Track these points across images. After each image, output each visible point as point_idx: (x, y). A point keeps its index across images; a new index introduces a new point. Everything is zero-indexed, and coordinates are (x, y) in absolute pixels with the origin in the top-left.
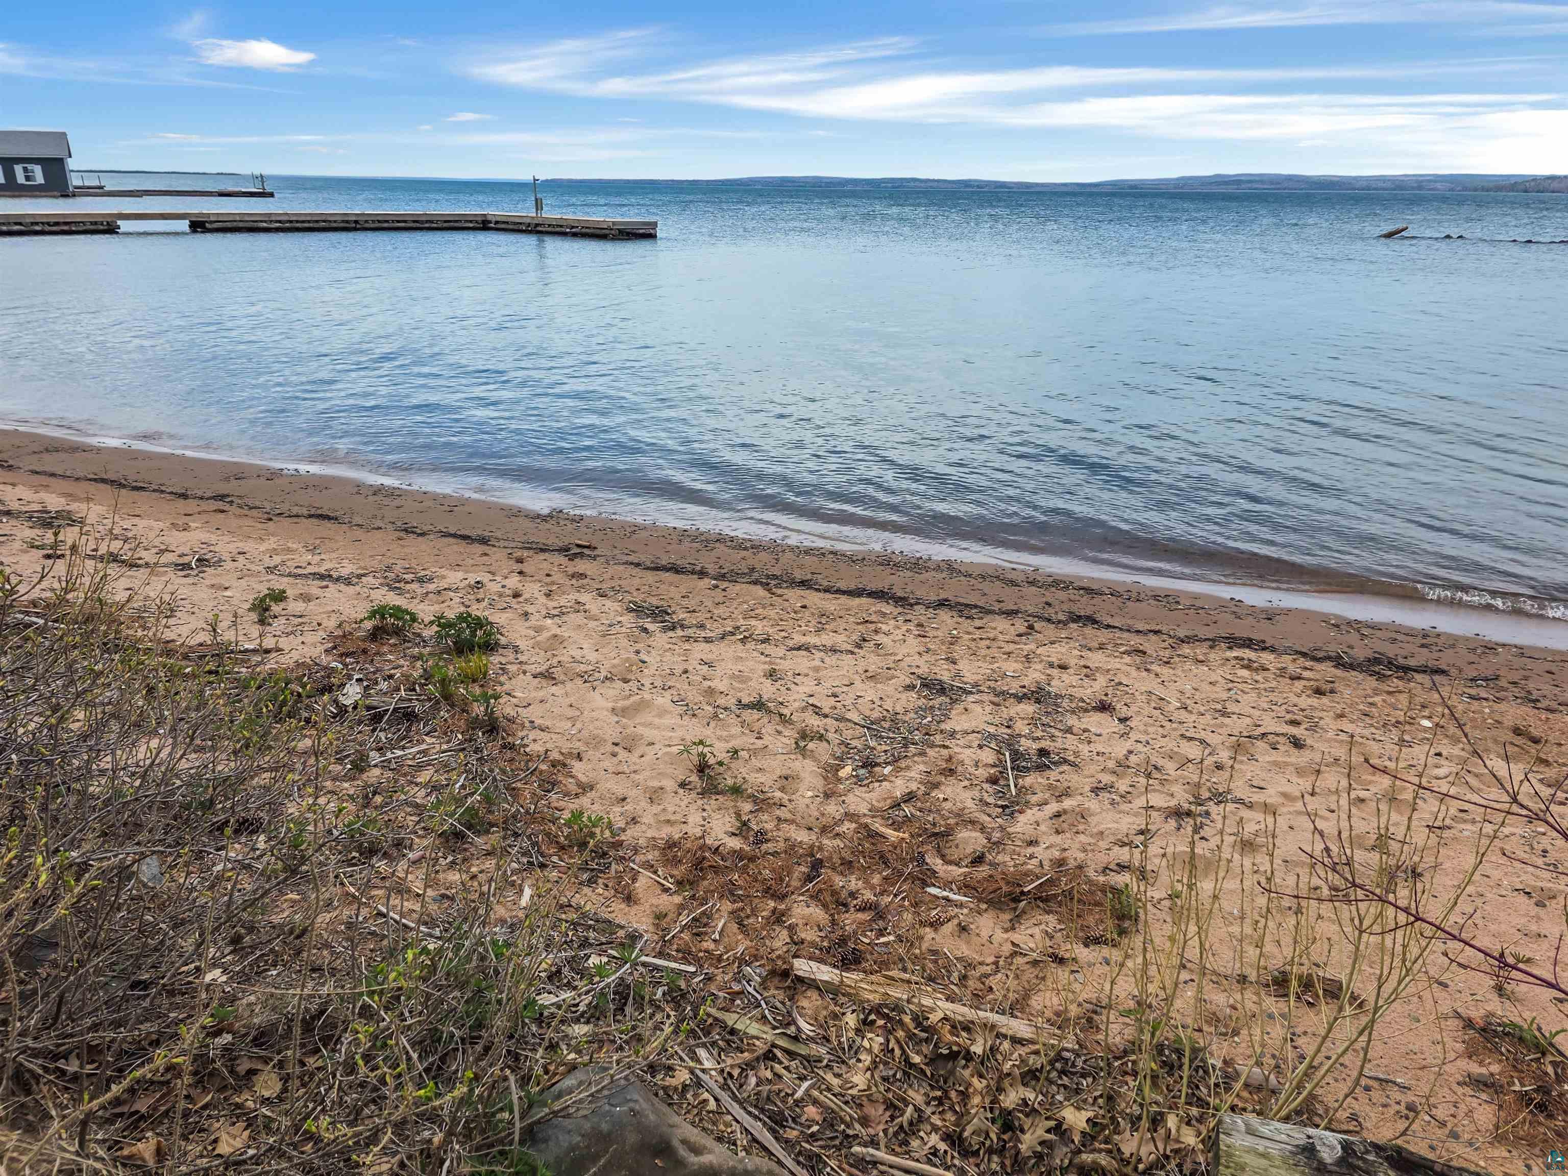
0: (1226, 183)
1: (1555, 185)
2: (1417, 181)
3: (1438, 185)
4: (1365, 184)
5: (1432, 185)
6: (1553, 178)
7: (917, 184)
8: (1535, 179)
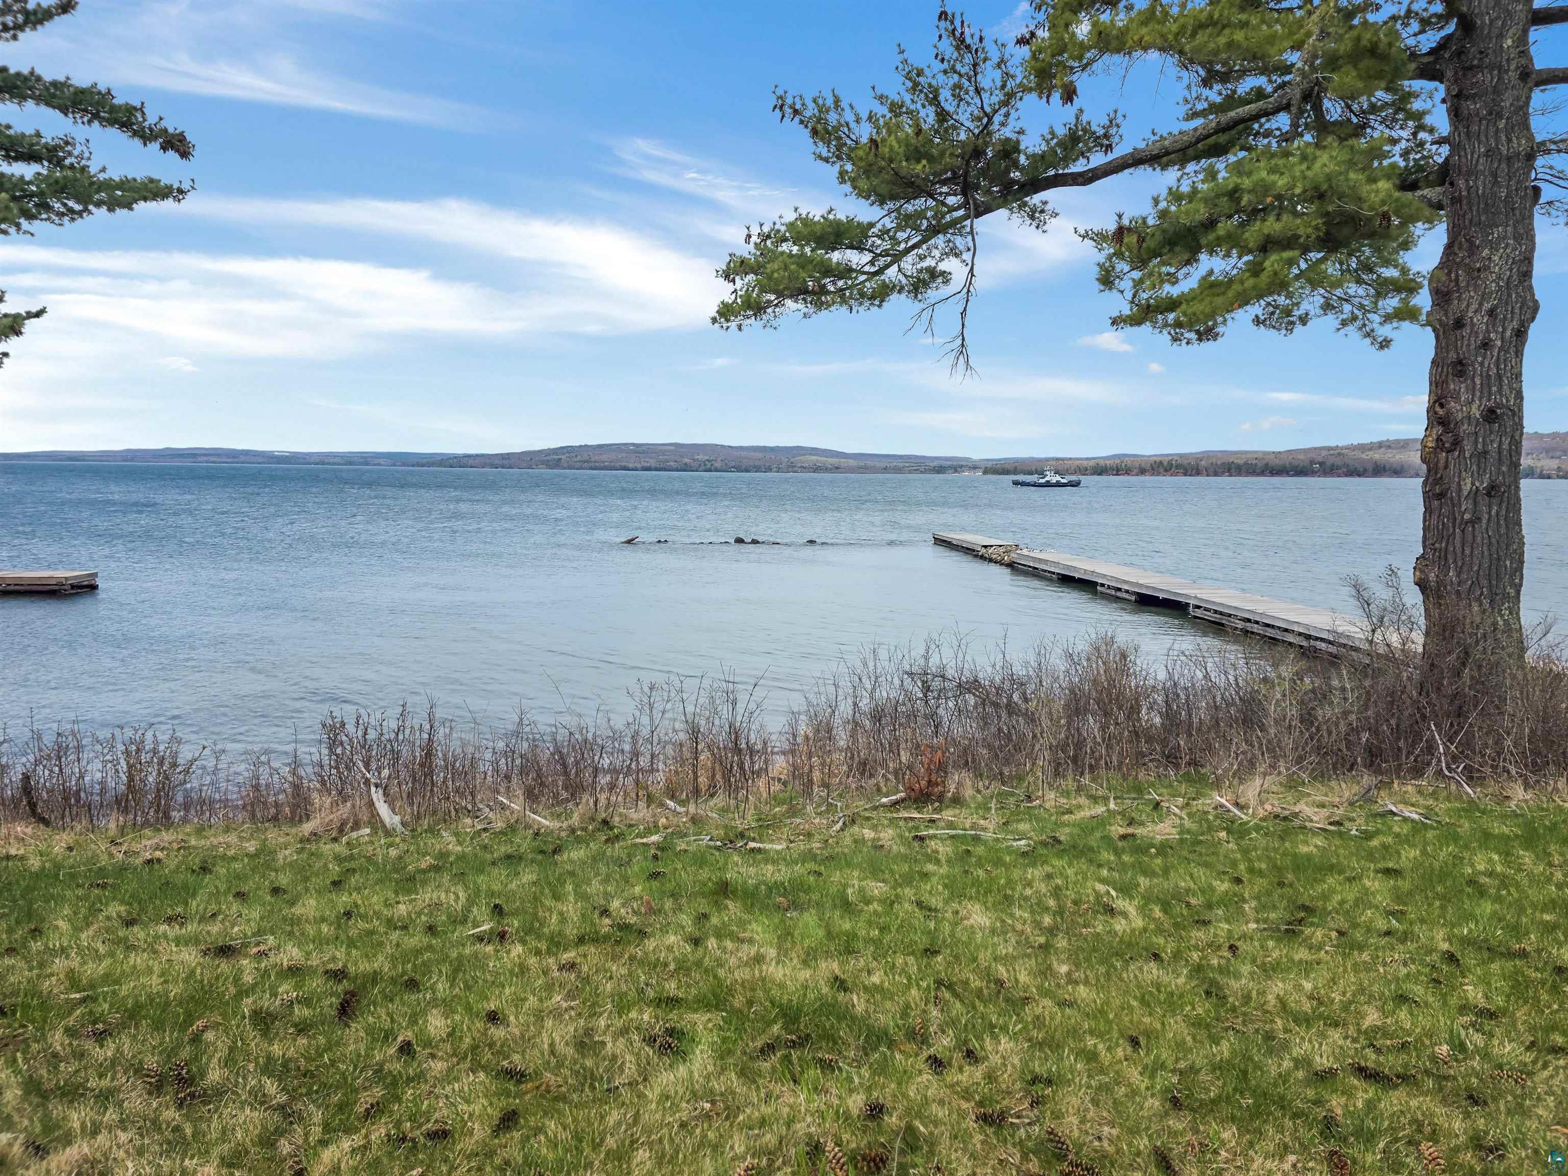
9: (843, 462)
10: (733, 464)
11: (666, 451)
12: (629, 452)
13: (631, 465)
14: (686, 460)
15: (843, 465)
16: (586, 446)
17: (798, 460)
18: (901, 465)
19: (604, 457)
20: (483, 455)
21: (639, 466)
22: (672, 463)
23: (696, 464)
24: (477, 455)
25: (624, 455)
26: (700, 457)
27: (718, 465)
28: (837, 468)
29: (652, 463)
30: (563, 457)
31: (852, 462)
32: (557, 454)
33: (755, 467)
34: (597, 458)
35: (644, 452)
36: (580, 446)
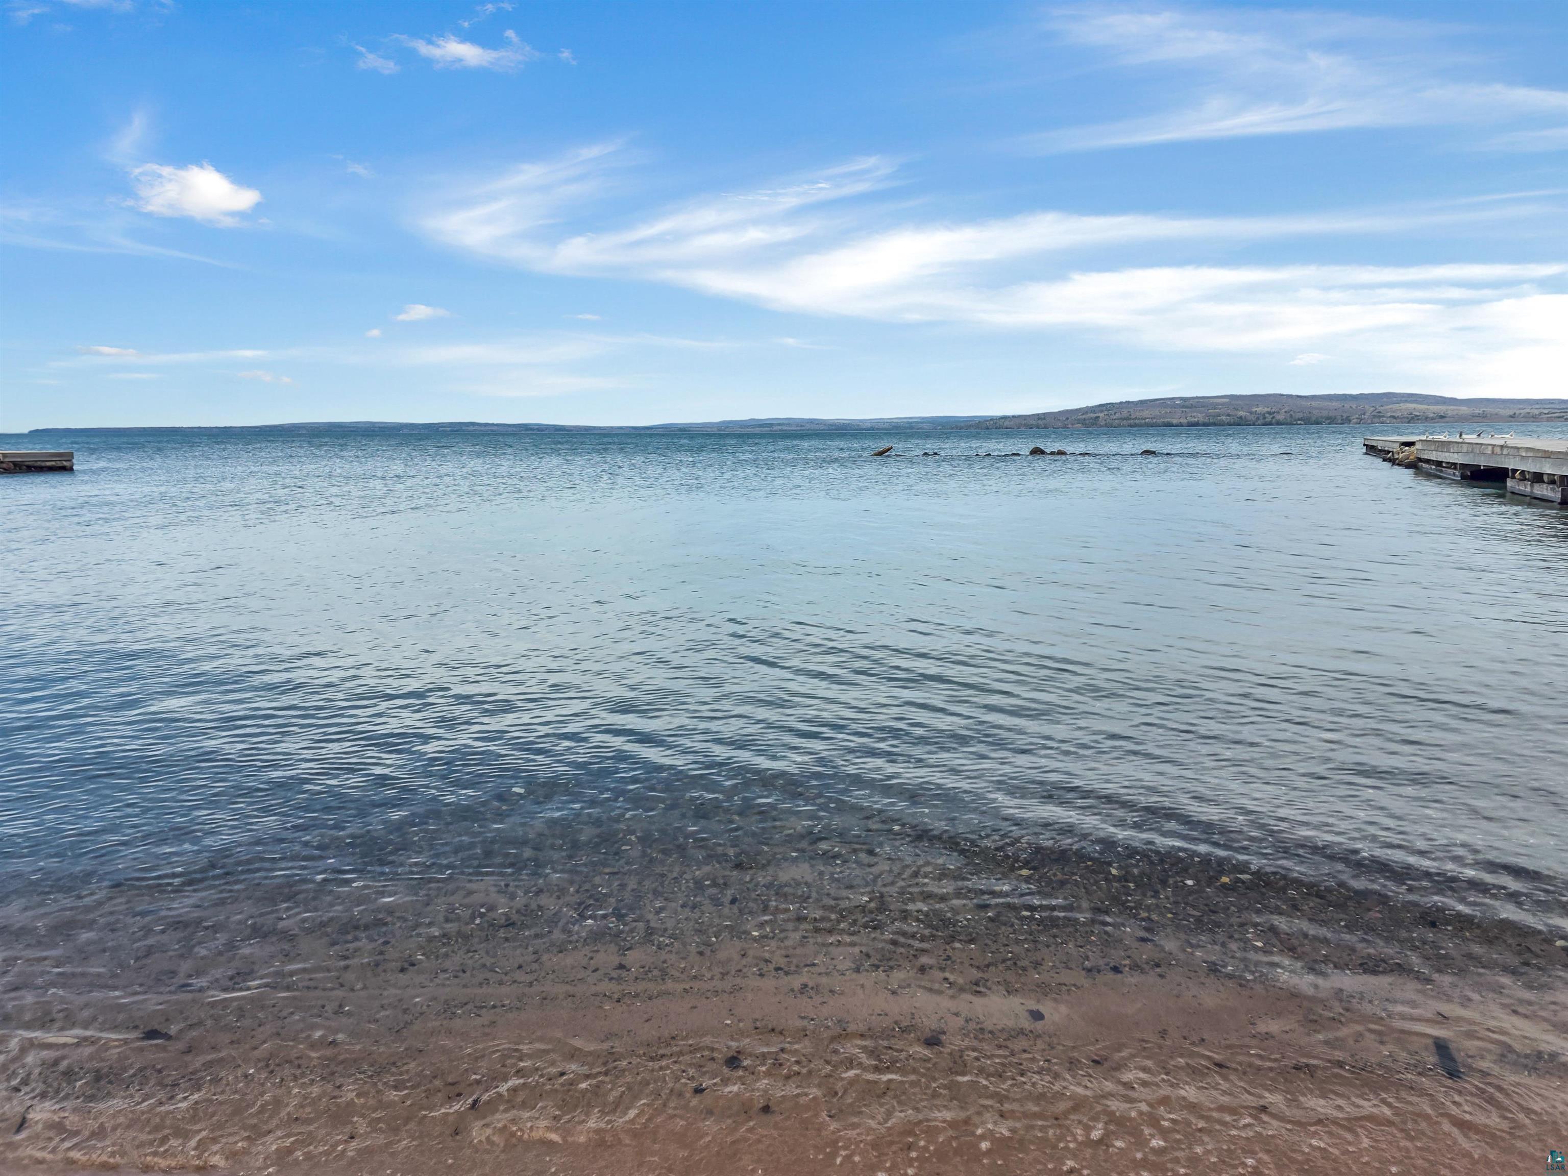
0: (761, 426)
1: (1007, 423)
2: (908, 423)
3: (924, 426)
4: (869, 425)
5: (920, 425)
6: (1005, 418)
7: (476, 427)
8: (992, 419)
9: (1450, 410)
10: (1300, 415)
11: (1218, 404)
12: (1175, 406)
13: (1175, 421)
14: (1241, 413)
15: (1450, 413)
16: (1128, 402)
17: (1389, 409)
18: (1537, 412)
19: (1146, 413)
20: (1019, 416)
21: (1184, 421)
22: (1224, 418)
23: (1252, 418)
24: (1014, 417)
25: (1168, 410)
26: (1259, 410)
27: (1280, 417)
28: (1442, 417)
29: (1200, 417)
30: (1101, 415)
31: (1464, 410)
32: (1094, 412)
33: (1328, 418)
34: (1138, 414)
35: (1191, 407)
36: (1121, 403)
